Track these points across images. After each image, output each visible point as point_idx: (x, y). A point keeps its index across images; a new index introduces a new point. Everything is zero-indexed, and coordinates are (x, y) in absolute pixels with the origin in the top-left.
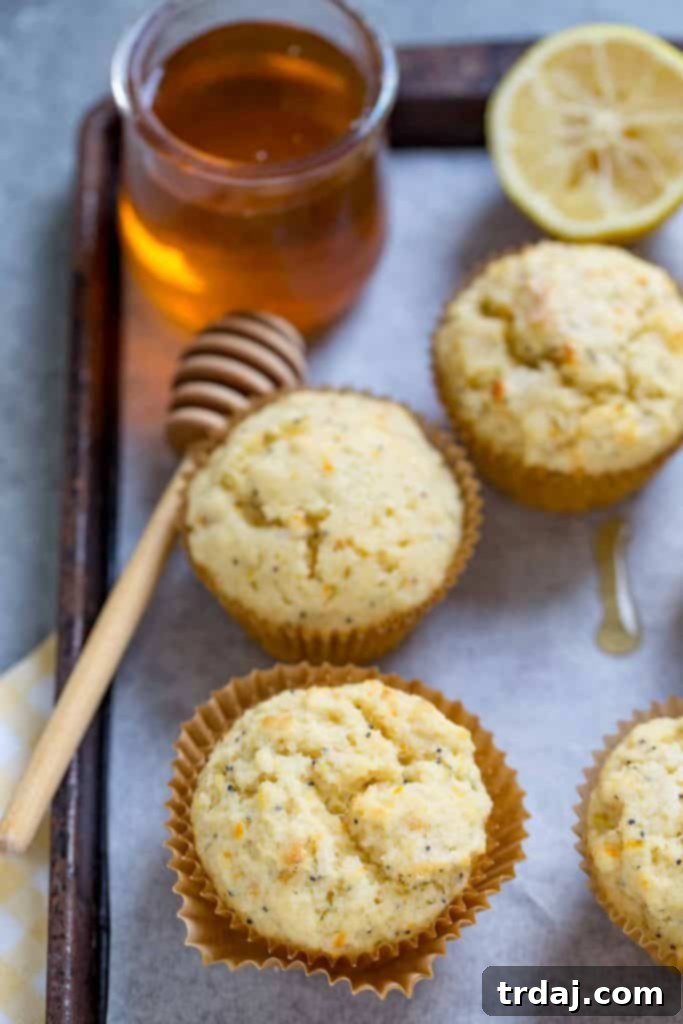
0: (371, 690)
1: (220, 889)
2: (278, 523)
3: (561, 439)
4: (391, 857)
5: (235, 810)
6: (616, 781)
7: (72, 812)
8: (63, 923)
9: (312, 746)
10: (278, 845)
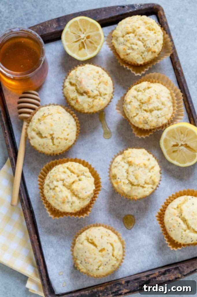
0: (69, 164)
1: (53, 206)
2: (46, 137)
3: (90, 107)
4: (80, 195)
5: (52, 193)
6: (114, 171)
7: (22, 195)
8: (26, 215)
9: (62, 179)
10: (61, 198)
